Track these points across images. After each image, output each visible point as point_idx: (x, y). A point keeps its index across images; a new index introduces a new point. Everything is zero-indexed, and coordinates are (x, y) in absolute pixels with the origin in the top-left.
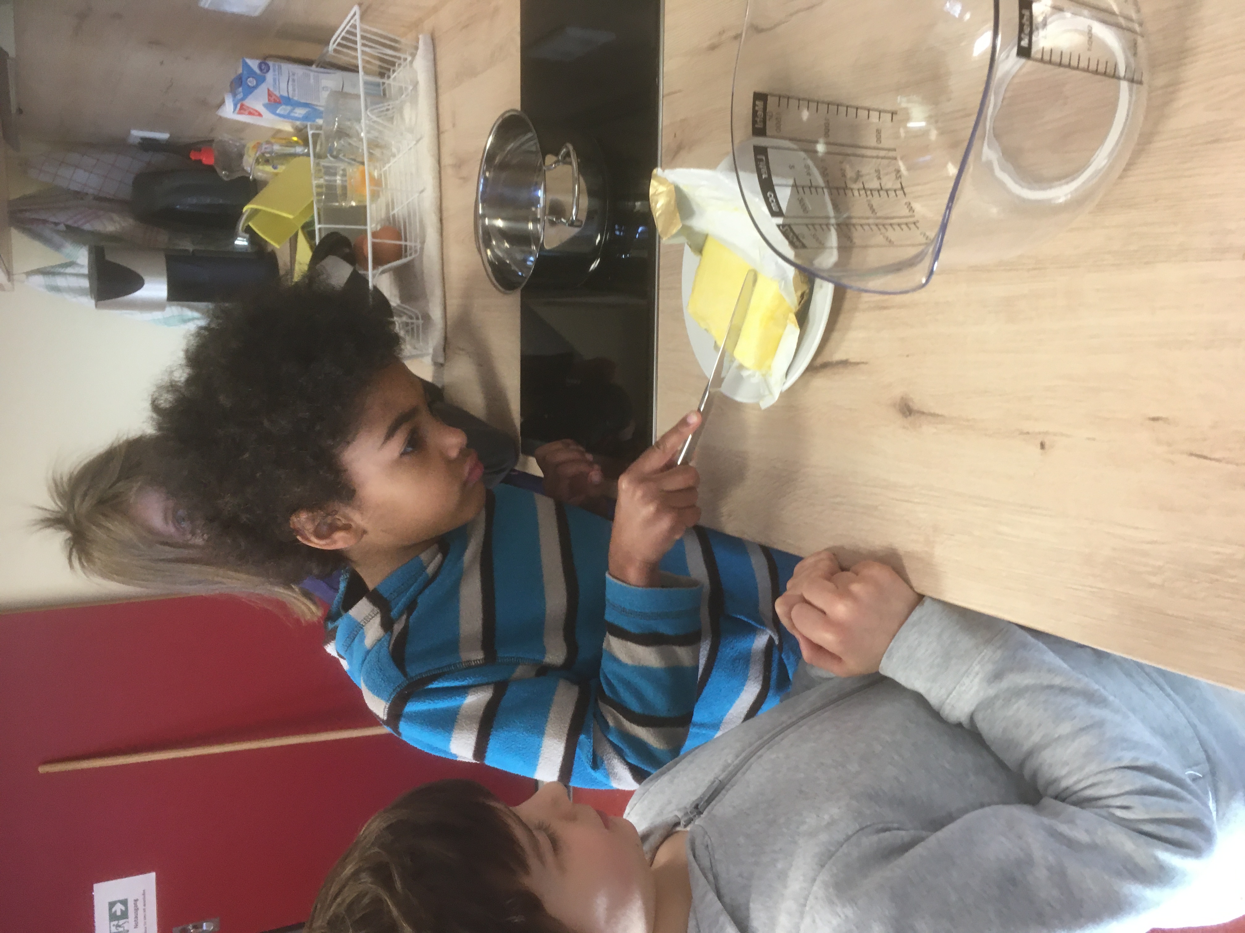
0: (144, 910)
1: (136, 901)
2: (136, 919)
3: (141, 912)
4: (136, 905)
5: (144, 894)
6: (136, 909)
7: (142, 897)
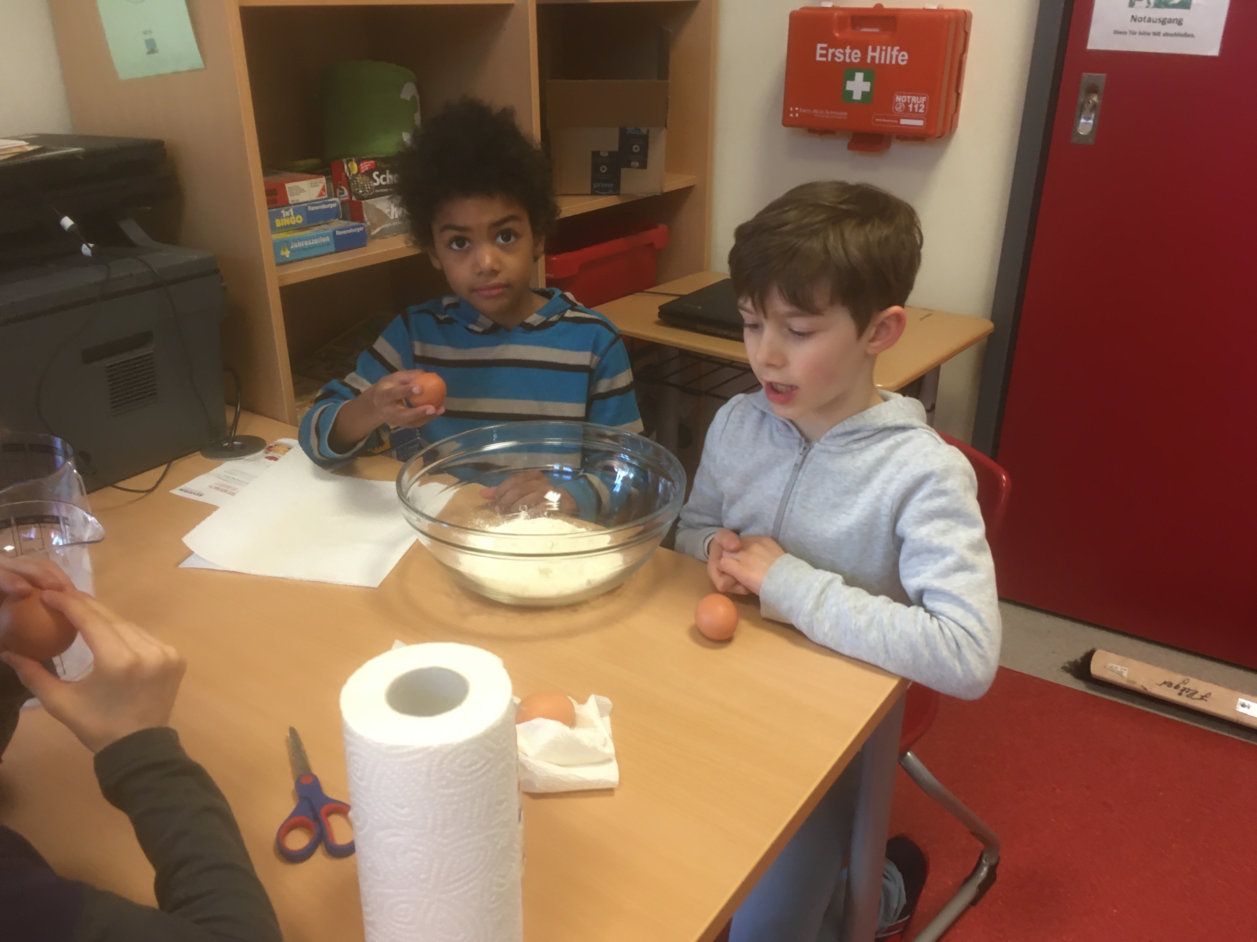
0: (1156, 34)
1: (1180, 22)
2: (1146, 19)
3: (1158, 27)
4: (1171, 21)
5: (1186, 35)
6: (1163, 22)
7: (1183, 32)
